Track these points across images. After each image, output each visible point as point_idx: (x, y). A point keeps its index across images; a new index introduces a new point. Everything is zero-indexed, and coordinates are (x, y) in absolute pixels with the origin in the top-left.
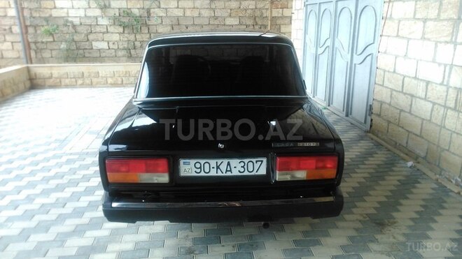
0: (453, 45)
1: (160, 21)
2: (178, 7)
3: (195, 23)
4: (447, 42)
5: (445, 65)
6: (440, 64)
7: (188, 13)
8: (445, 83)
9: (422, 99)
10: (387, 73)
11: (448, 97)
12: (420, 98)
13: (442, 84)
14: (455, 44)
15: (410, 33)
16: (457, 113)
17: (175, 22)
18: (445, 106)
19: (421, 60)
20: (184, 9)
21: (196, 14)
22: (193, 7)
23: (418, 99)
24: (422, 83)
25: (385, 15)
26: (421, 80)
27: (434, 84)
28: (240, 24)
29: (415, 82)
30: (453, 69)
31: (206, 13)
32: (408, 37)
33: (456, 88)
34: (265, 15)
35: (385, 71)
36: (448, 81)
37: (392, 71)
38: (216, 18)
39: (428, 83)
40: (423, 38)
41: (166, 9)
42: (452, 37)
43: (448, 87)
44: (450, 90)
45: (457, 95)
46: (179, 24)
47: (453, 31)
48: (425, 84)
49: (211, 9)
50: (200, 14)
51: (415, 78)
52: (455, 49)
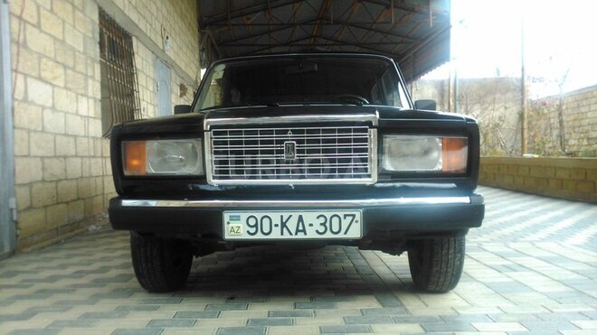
0: (86, 99)
10: (32, 134)
15: (54, 79)
24: (71, 139)
32: (52, 82)
35: (29, 131)
37: (40, 129)
39: (76, 138)
40: (66, 87)
42: (85, 90)
43: (88, 138)
44: (90, 141)
48: (73, 141)
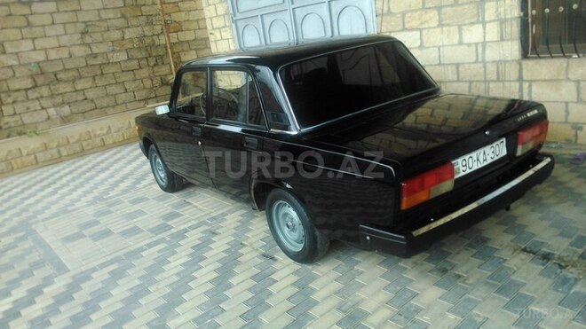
0: (481, 26)
1: (10, 73)
2: (35, 49)
3: (67, 67)
4: (472, 24)
5: (476, 44)
6: (469, 45)
7: (53, 55)
8: (480, 60)
9: (454, 81)
11: (487, 72)
12: (450, 82)
13: (476, 62)
14: (484, 23)
15: (422, 24)
16: (501, 84)
17: (35, 70)
18: (485, 81)
19: (443, 46)
20: (45, 50)
21: (64, 54)
22: (57, 45)
23: (448, 84)
24: (450, 67)
25: (380, 12)
26: (448, 64)
27: (466, 65)
28: (130, 59)
29: (441, 68)
30: (487, 46)
31: (80, 51)
32: (420, 27)
33: (494, 62)
34: (157, 43)
36: (484, 57)
38: (95, 56)
39: (458, 65)
40: (440, 25)
41: (17, 54)
42: (479, 16)
43: (484, 63)
44: (488, 65)
45: (498, 67)
46: (42, 73)
47: (478, 13)
48: (454, 67)
49: (84, 44)
50: (70, 53)
51: (440, 64)
52: (484, 28)
